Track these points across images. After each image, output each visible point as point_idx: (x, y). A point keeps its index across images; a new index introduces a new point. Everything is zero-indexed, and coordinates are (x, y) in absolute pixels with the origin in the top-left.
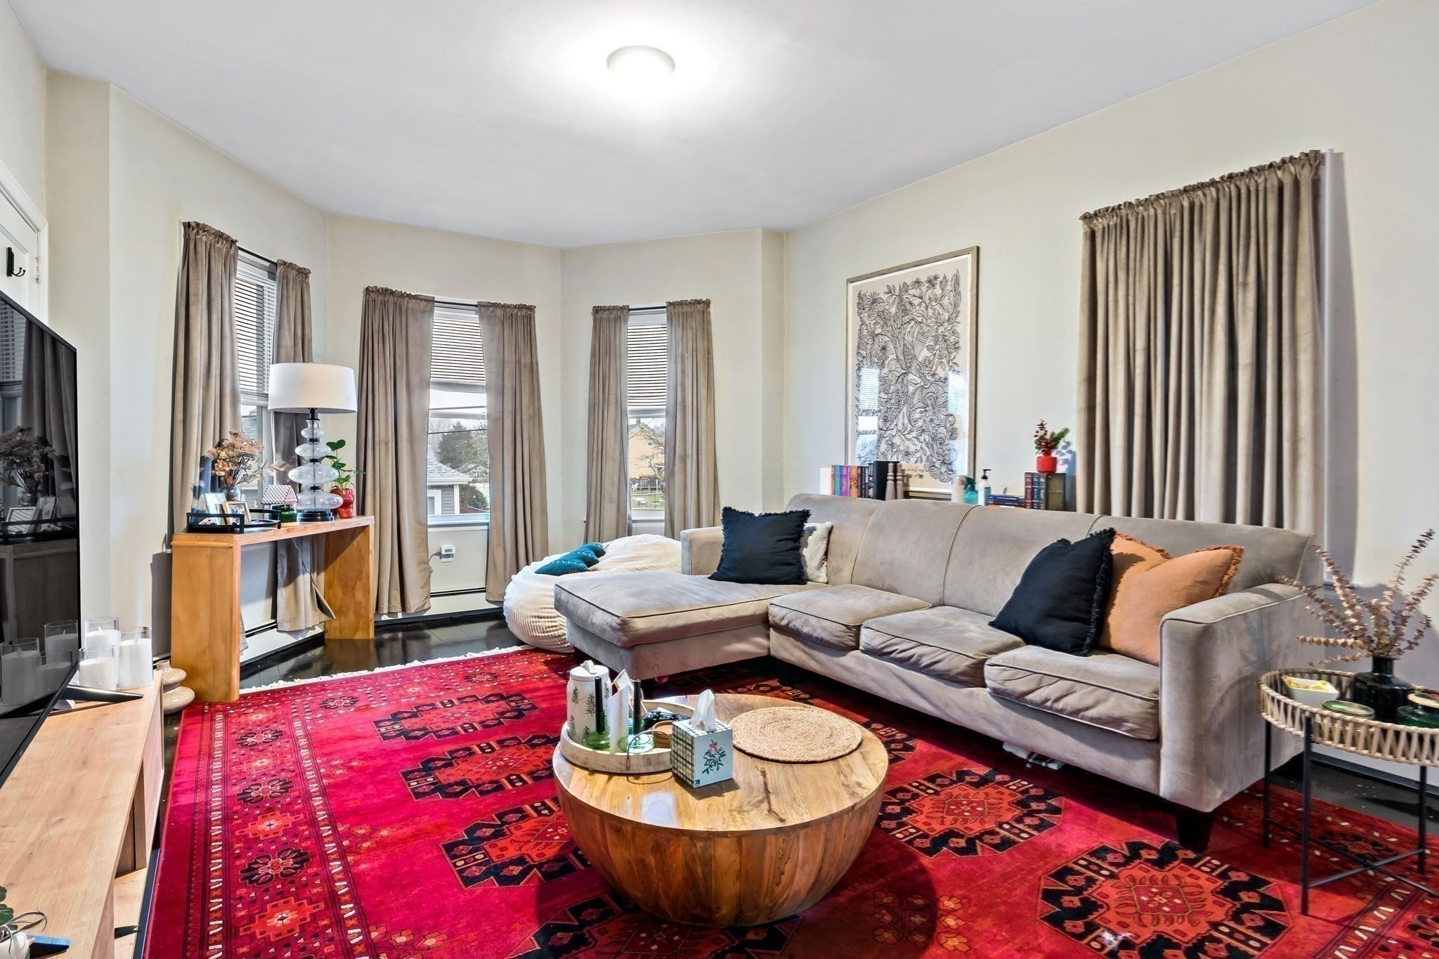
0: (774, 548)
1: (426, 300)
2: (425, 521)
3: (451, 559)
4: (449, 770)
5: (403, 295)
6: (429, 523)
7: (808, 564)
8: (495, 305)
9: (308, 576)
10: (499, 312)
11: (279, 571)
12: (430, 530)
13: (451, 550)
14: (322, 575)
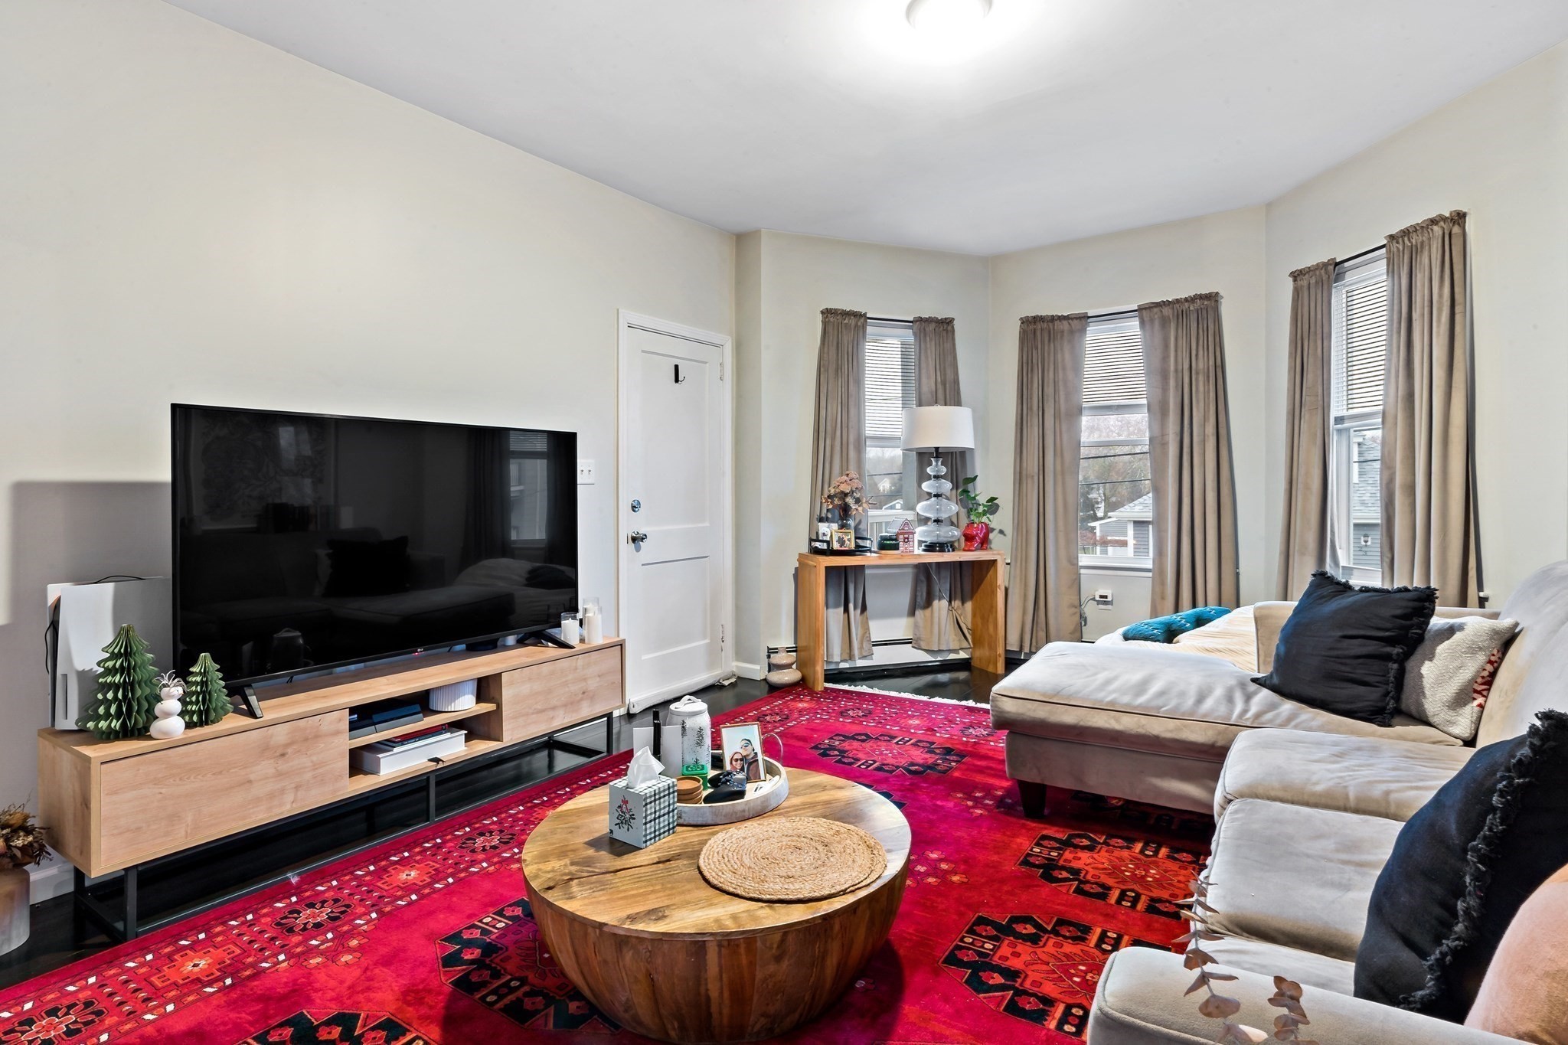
0: (1331, 649)
1: (1077, 318)
2: (1076, 562)
3: (1109, 607)
5: (1053, 319)
6: (1080, 564)
7: (1427, 692)
8: (1157, 305)
9: (945, 603)
10: (1167, 311)
11: (919, 594)
12: (1082, 571)
13: (1106, 597)
14: (969, 605)
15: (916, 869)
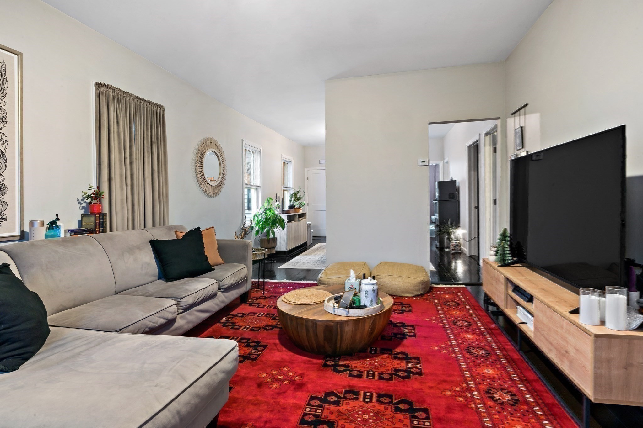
4: (397, 367)
15: (278, 378)
